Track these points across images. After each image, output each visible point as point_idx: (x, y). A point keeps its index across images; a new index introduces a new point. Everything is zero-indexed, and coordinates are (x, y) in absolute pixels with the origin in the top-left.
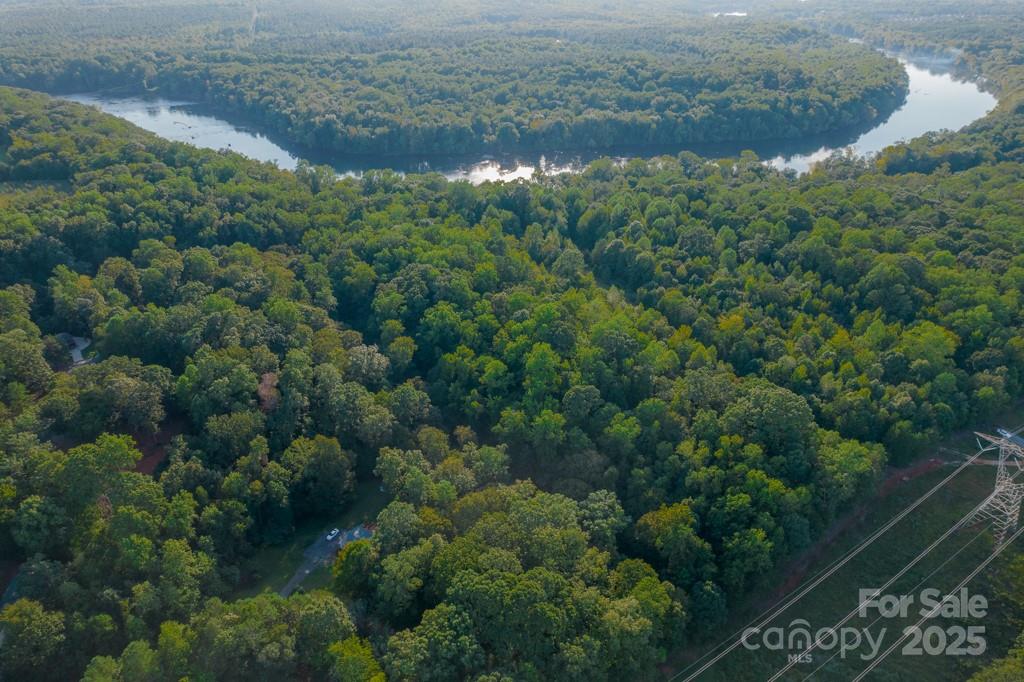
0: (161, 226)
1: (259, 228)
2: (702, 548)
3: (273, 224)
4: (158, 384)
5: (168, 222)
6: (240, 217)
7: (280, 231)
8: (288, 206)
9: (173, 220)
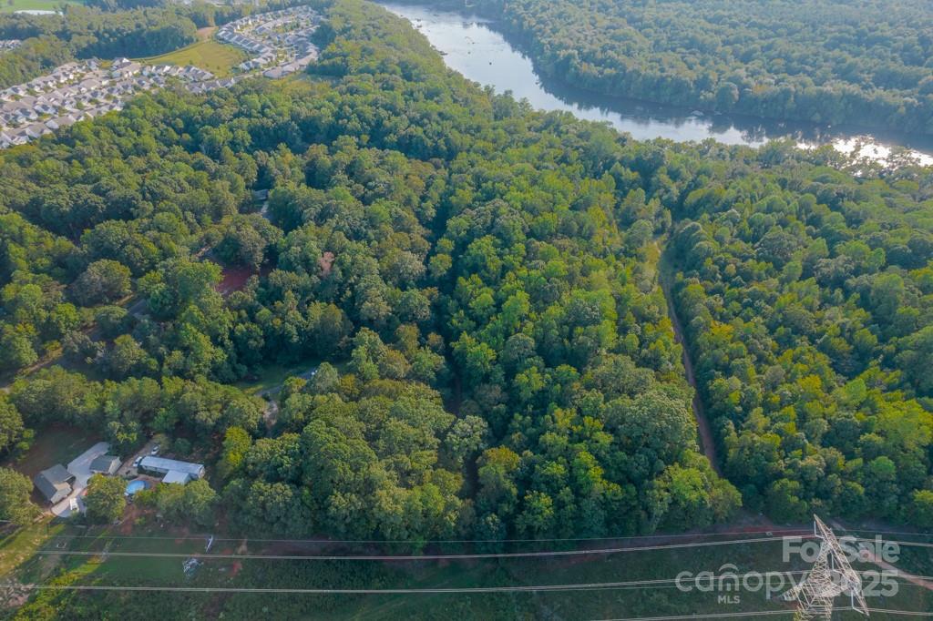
0: (362, 127)
1: (429, 143)
2: (510, 490)
3: (441, 142)
4: (267, 239)
5: (369, 124)
6: (419, 132)
7: (445, 148)
8: (463, 128)
9: (373, 124)
